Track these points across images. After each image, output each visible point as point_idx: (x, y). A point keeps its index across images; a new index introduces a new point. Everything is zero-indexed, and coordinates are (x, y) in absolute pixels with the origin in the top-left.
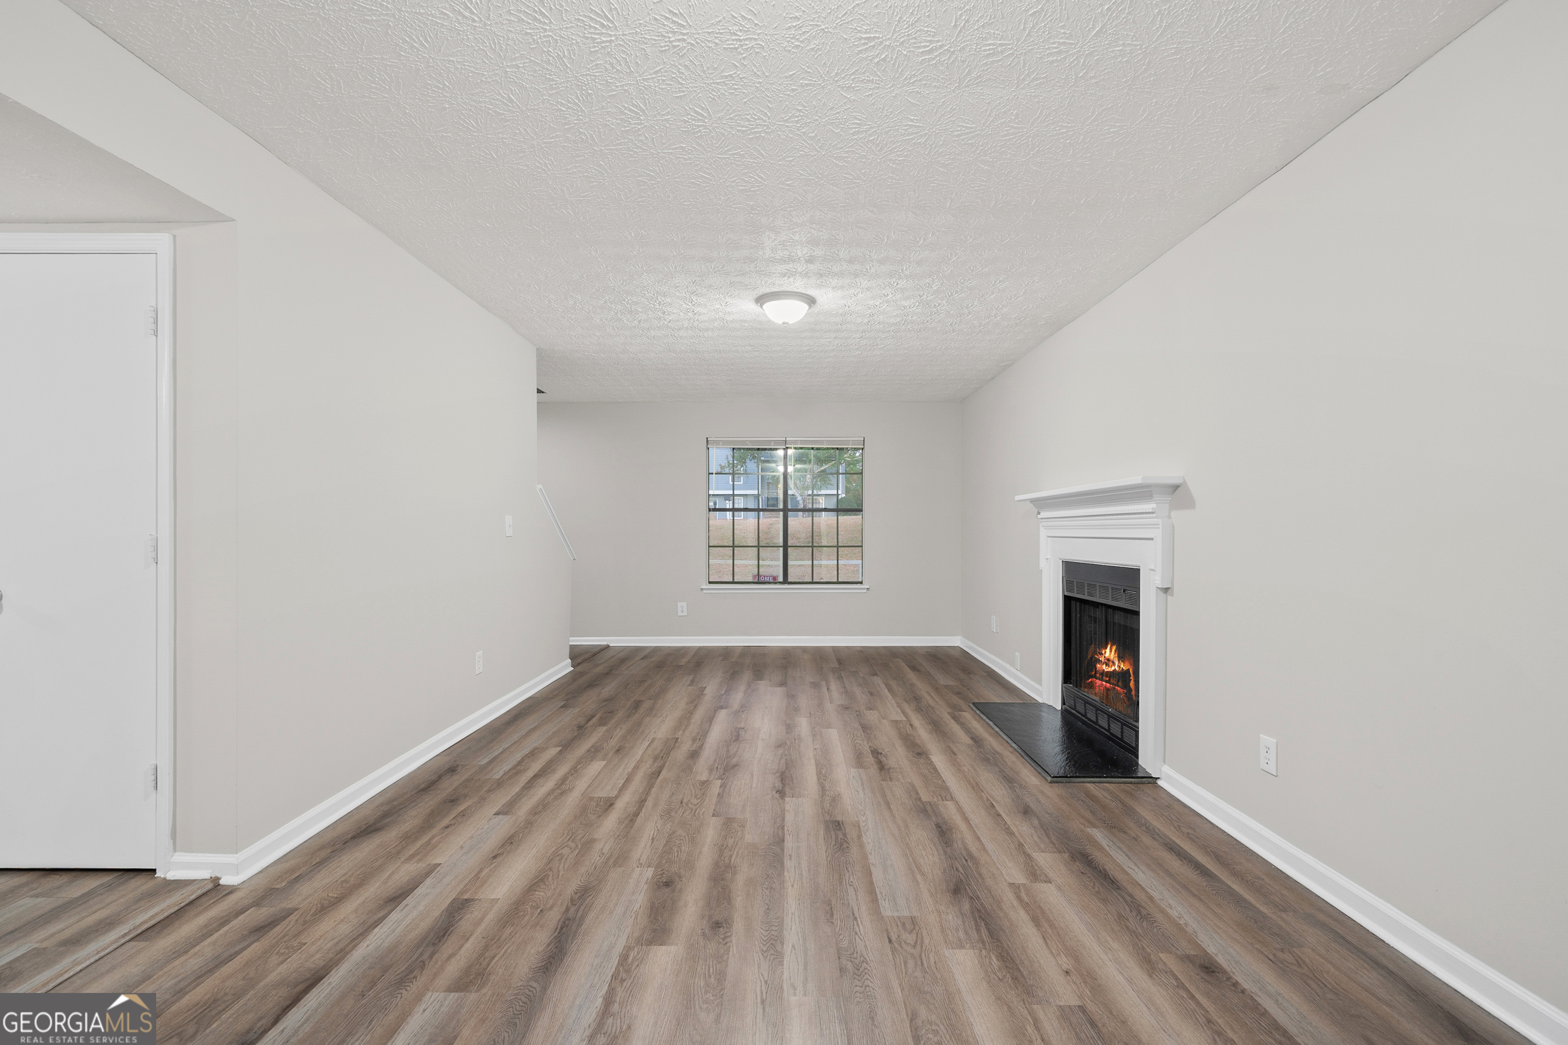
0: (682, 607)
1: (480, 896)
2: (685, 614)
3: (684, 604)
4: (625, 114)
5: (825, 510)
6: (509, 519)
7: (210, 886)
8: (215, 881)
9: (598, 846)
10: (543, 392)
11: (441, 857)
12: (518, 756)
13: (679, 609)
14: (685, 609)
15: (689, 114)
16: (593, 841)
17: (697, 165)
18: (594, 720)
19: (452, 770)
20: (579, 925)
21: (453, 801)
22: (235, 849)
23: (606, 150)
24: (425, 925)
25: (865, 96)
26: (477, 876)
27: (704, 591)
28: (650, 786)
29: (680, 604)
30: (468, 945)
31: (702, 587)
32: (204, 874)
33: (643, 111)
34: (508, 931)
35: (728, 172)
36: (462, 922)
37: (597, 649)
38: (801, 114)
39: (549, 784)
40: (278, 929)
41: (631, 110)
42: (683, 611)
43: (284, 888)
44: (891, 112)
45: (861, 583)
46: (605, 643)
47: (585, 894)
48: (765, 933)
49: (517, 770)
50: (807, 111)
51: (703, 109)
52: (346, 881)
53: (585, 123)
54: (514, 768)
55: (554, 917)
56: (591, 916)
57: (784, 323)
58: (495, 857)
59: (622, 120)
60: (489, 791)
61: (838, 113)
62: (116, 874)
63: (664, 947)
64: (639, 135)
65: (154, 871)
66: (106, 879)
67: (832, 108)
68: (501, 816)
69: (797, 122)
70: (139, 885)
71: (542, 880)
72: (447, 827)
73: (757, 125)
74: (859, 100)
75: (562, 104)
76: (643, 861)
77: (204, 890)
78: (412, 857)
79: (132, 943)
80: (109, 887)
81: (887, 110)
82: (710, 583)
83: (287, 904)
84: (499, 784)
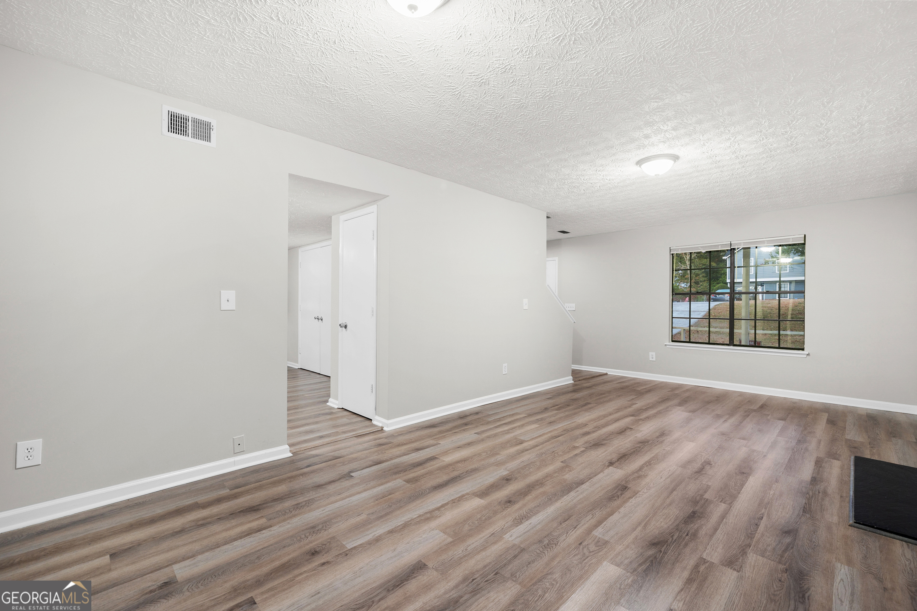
0: (652, 355)
1: (441, 458)
2: (654, 359)
3: (654, 354)
4: (489, 112)
5: (790, 292)
6: (525, 301)
7: (380, 429)
8: (382, 428)
9: (498, 456)
10: (569, 233)
11: (442, 442)
12: (506, 414)
13: (650, 357)
14: (654, 357)
15: (512, 102)
16: (498, 454)
17: (537, 118)
18: (557, 407)
19: (477, 413)
20: (461, 480)
21: (466, 424)
22: (388, 418)
23: (495, 127)
24: (417, 460)
25: (584, 58)
26: (447, 452)
27: (667, 347)
28: (548, 441)
29: (651, 353)
30: (422, 471)
31: (665, 344)
32: (380, 425)
33: (494, 108)
34: (438, 472)
35: (553, 115)
36: (428, 464)
37: (598, 375)
38: (560, 79)
39: (506, 428)
40: (384, 446)
41: (489, 110)
42: (653, 358)
43: (396, 436)
44: (606, 57)
45: (803, 349)
46: (605, 372)
47: (475, 470)
48: (525, 513)
49: (499, 420)
50: (561, 77)
51: (516, 97)
52: (411, 440)
53: (478, 121)
54: (499, 418)
55: (456, 473)
56: (469, 478)
57: (656, 175)
58: (458, 447)
59: (490, 115)
60: (481, 425)
61: (578, 70)
62: (365, 418)
63: (480, 499)
64: (502, 117)
65: (372, 420)
66: (362, 419)
67: (573, 70)
68: (476, 434)
69: (562, 83)
70: (367, 423)
71: (465, 461)
72: (455, 433)
73: (545, 93)
74: (583, 61)
75: (465, 119)
76: (508, 468)
77: (378, 430)
78: (434, 439)
79: (354, 438)
80: (361, 421)
81: (603, 57)
82: (673, 341)
83: (392, 441)
84: (488, 423)
